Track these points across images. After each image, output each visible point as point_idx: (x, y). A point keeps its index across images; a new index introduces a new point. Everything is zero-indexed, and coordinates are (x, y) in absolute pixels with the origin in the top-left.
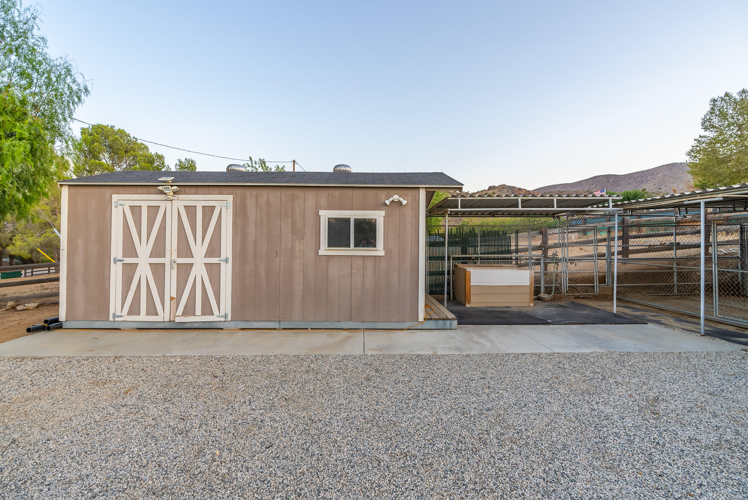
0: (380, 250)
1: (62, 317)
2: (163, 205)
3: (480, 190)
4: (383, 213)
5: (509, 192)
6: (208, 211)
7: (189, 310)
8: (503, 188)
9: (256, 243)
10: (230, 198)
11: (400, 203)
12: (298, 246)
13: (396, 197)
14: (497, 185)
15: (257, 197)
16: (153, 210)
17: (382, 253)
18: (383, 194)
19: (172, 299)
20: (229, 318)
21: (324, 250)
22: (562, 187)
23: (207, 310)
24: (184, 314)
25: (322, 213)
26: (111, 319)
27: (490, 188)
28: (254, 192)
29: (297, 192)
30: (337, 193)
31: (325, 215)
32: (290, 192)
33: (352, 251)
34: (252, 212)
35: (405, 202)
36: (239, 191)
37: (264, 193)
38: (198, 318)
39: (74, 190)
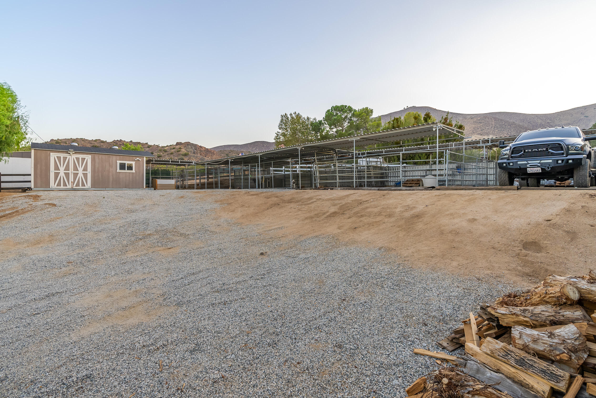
0: (134, 171)
1: (33, 187)
2: (68, 157)
3: (169, 145)
4: (134, 162)
5: (192, 148)
6: (83, 159)
7: (78, 185)
8: (188, 145)
9: (98, 168)
10: (90, 156)
11: (139, 160)
12: (111, 169)
13: (138, 159)
14: (183, 142)
15: (98, 156)
16: (65, 158)
17: (134, 172)
18: (134, 158)
19: (72, 182)
20: (90, 187)
21: (118, 170)
22: (234, 148)
23: (83, 185)
24: (76, 186)
25: (117, 161)
26: (51, 187)
27: (178, 144)
28: (97, 155)
29: (110, 156)
30: (122, 157)
31: (119, 162)
32: (108, 156)
33: (126, 171)
34: (97, 160)
35: (140, 160)
36: (93, 155)
37: (101, 155)
38: (81, 187)
39: (36, 151)
